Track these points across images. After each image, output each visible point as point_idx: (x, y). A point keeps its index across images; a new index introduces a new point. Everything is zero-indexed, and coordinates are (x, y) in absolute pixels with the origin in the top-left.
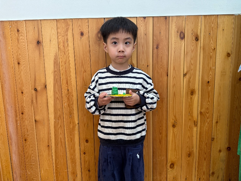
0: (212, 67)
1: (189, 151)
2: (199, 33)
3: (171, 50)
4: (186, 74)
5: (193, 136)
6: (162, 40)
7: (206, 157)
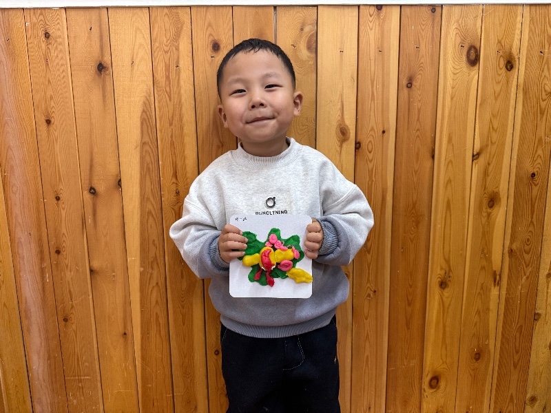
0: (543, 138)
1: (479, 345)
2: (515, 51)
3: (444, 93)
5: (488, 309)
6: (422, 65)
7: (519, 361)
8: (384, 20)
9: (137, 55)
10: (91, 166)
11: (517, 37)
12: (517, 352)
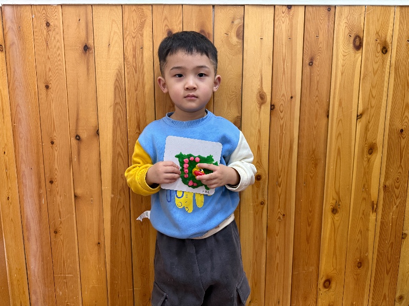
1: (360, 257)
2: (388, 39)
3: (336, 70)
4: (361, 115)
5: (368, 230)
6: (320, 49)
7: (390, 269)
8: (293, 16)
9: (112, 40)
10: (77, 119)
11: (390, 29)
12: (389, 262)
